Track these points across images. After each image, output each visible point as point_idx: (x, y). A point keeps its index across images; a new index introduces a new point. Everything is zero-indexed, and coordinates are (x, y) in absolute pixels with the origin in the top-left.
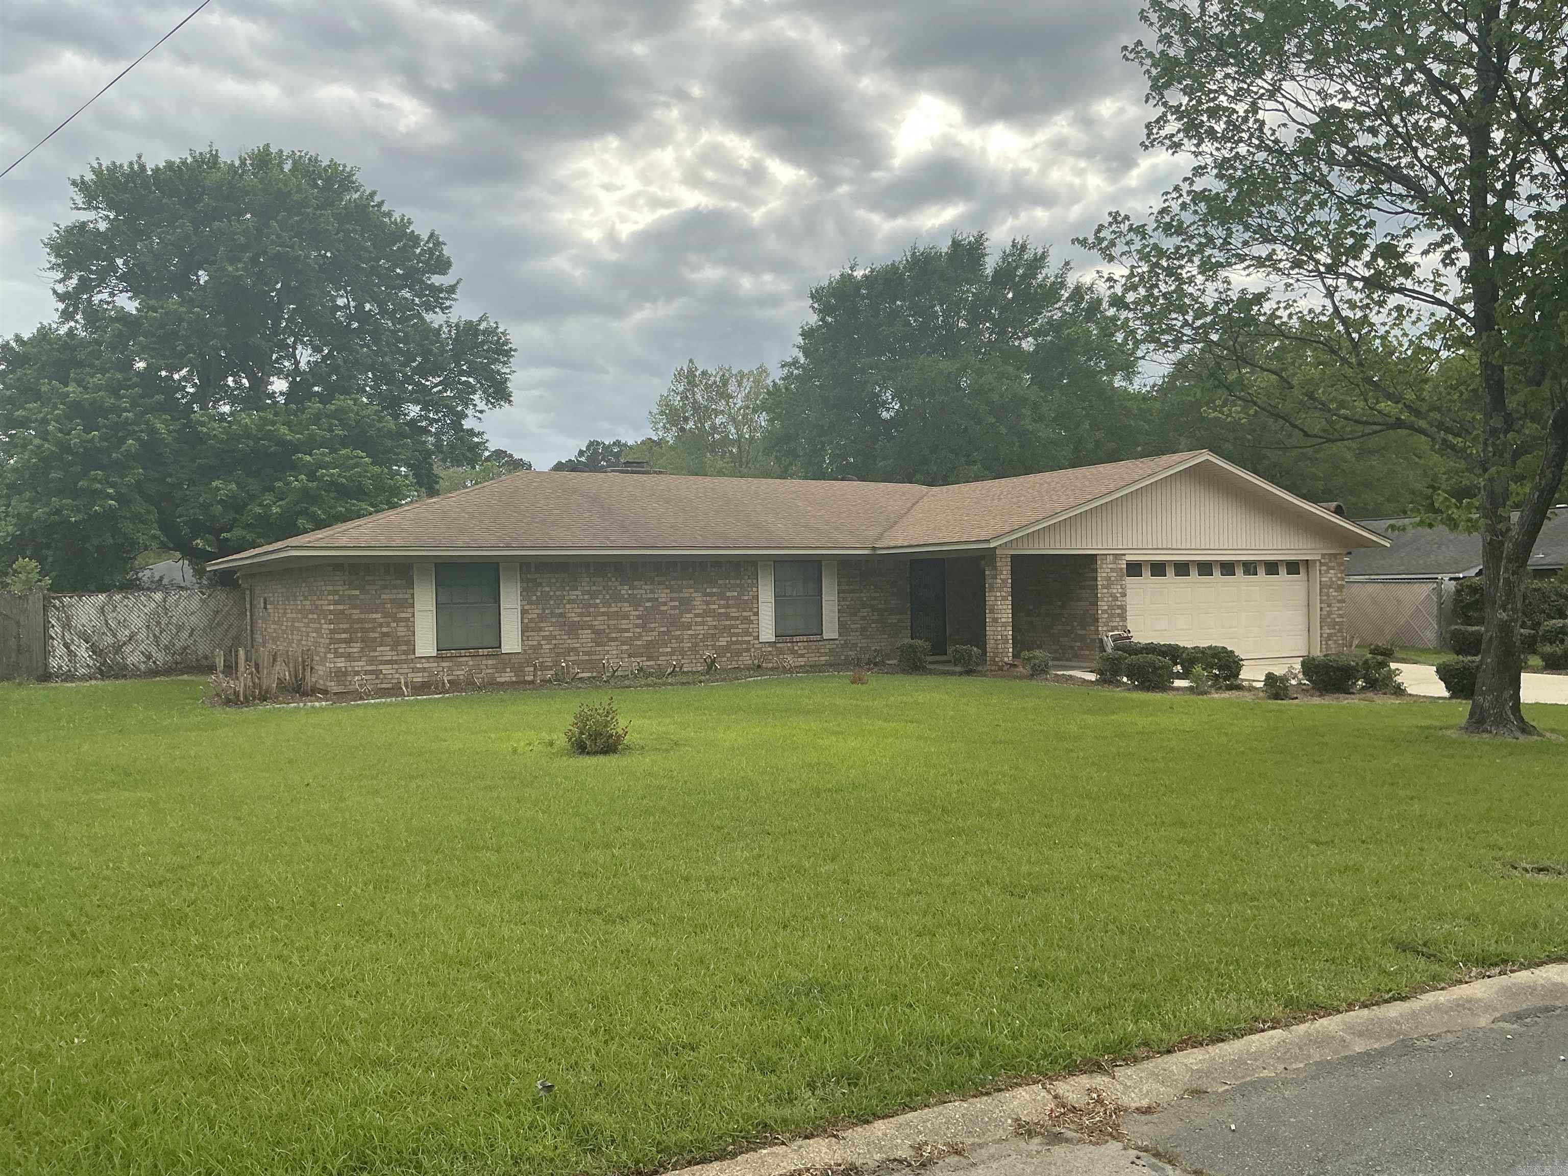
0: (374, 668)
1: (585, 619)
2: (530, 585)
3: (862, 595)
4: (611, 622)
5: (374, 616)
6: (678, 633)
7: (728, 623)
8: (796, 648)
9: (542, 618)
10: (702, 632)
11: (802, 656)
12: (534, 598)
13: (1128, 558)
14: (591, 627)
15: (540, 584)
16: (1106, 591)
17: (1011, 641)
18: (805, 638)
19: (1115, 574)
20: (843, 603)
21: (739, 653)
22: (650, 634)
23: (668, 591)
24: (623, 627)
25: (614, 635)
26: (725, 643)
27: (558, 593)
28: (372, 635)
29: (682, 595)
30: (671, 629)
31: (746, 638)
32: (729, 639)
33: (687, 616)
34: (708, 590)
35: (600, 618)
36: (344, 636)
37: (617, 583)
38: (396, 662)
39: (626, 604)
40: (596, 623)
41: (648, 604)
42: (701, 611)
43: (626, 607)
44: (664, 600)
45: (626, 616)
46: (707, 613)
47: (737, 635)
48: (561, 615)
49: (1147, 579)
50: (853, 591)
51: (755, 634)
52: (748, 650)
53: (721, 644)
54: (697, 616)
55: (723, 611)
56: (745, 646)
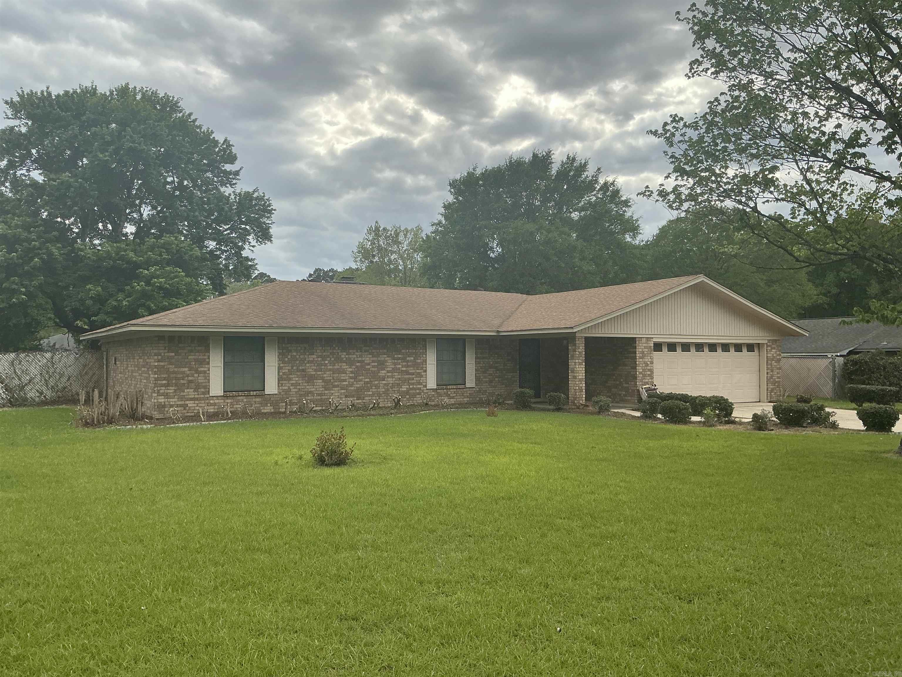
0: (183, 403)
1: (319, 373)
2: (284, 351)
3: (490, 360)
4: (336, 375)
5: (184, 369)
6: (376, 382)
7: (407, 376)
8: (449, 393)
9: (290, 372)
10: (391, 382)
11: (453, 398)
12: (286, 359)
13: (655, 340)
14: (322, 378)
15: (290, 351)
16: (641, 360)
17: (584, 391)
18: (455, 387)
19: (647, 350)
20: (478, 365)
21: (414, 395)
22: (359, 383)
23: (371, 356)
24: (342, 378)
25: (336, 384)
26: (405, 389)
27: (302, 357)
28: (182, 381)
29: (379, 359)
30: (372, 380)
31: (419, 386)
32: (408, 386)
33: (382, 372)
34: (396, 356)
35: (328, 373)
36: (164, 382)
37: (339, 351)
38: (197, 399)
39: (344, 364)
40: (325, 375)
41: (358, 364)
42: (391, 369)
43: (344, 366)
44: (368, 362)
45: (344, 372)
46: (394, 370)
47: (413, 384)
48: (303, 370)
49: (665, 353)
50: (484, 358)
51: (424, 384)
52: (419, 394)
53: (403, 390)
54: (388, 372)
55: (404, 369)
56: (418, 391)
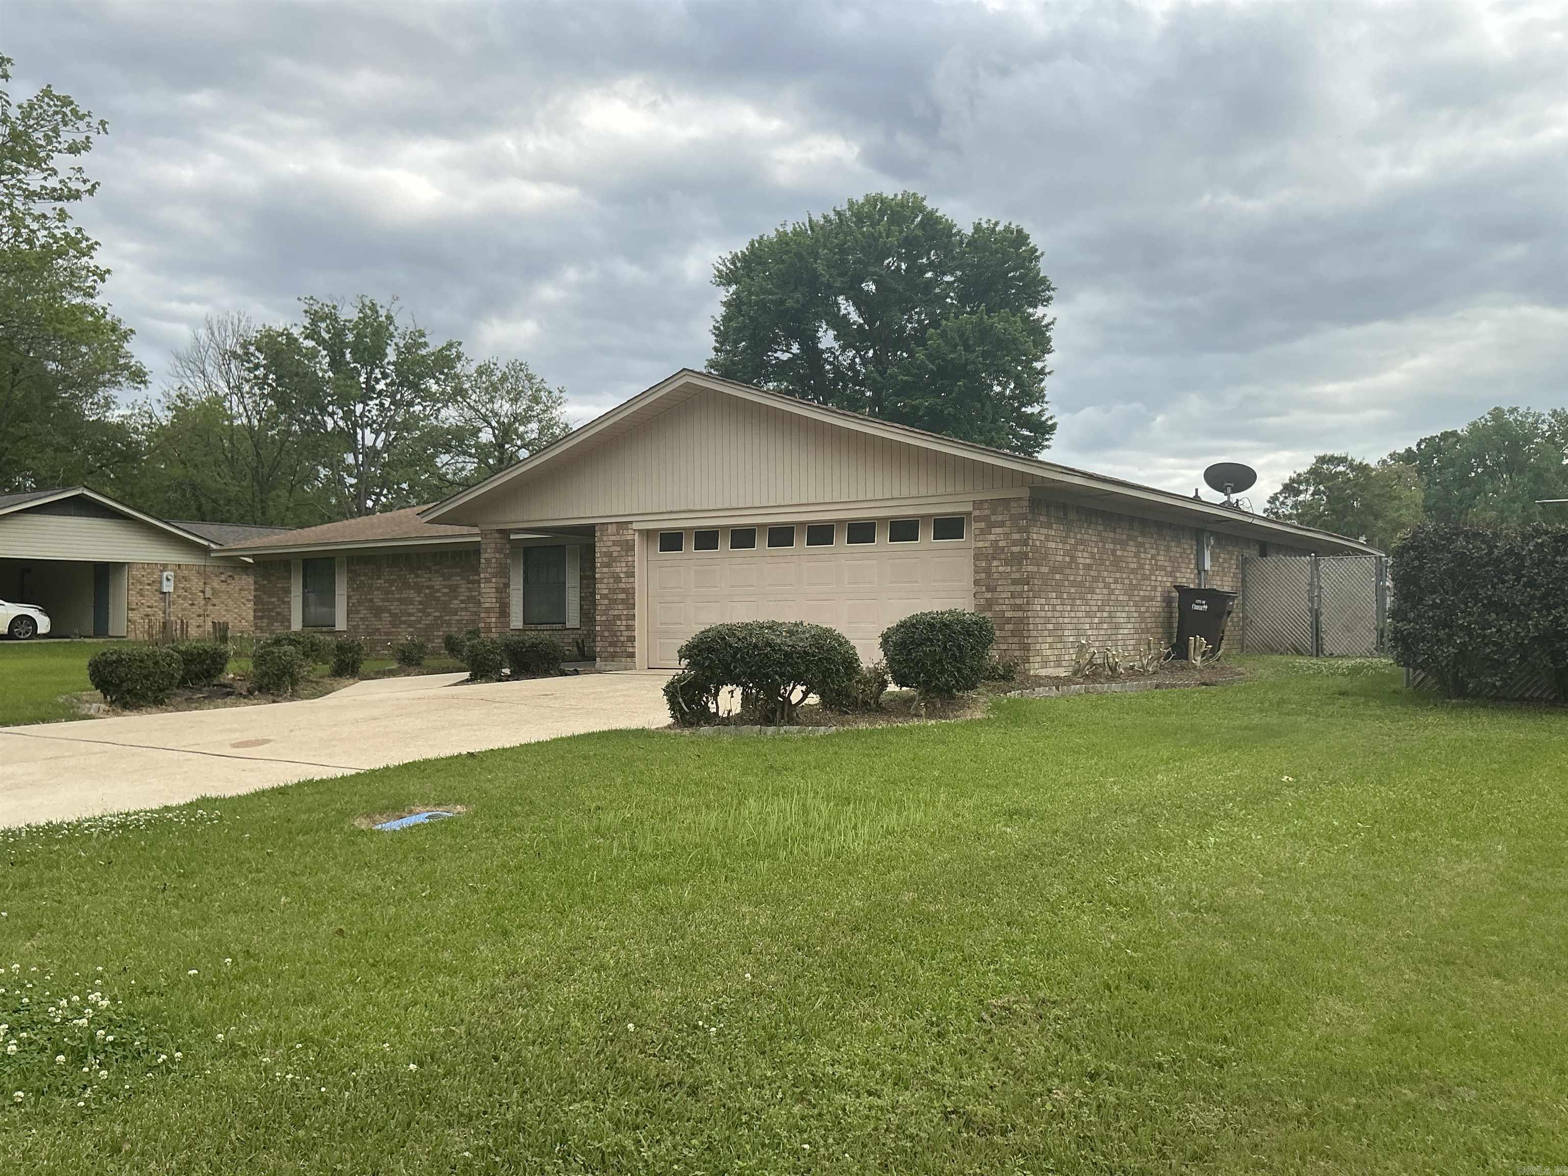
1: (385, 604)
2: (354, 575)
4: (404, 607)
5: (275, 600)
6: (447, 618)
9: (359, 603)
10: (466, 618)
12: (355, 586)
14: (389, 611)
15: (359, 575)
16: (606, 570)
19: (619, 549)
22: (429, 618)
23: (442, 579)
24: (411, 611)
25: (405, 619)
27: (370, 582)
28: (273, 614)
30: (443, 614)
33: (455, 602)
34: (471, 578)
39: (412, 591)
40: (392, 607)
41: (427, 591)
43: (412, 594)
45: (411, 602)
49: (688, 553)
54: (462, 602)
